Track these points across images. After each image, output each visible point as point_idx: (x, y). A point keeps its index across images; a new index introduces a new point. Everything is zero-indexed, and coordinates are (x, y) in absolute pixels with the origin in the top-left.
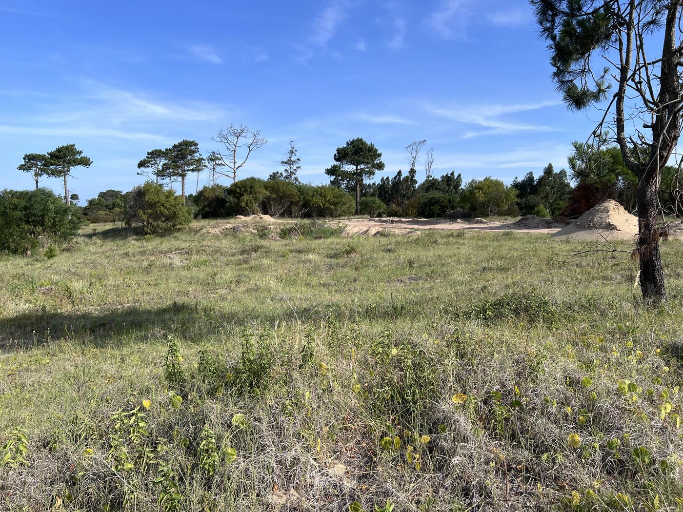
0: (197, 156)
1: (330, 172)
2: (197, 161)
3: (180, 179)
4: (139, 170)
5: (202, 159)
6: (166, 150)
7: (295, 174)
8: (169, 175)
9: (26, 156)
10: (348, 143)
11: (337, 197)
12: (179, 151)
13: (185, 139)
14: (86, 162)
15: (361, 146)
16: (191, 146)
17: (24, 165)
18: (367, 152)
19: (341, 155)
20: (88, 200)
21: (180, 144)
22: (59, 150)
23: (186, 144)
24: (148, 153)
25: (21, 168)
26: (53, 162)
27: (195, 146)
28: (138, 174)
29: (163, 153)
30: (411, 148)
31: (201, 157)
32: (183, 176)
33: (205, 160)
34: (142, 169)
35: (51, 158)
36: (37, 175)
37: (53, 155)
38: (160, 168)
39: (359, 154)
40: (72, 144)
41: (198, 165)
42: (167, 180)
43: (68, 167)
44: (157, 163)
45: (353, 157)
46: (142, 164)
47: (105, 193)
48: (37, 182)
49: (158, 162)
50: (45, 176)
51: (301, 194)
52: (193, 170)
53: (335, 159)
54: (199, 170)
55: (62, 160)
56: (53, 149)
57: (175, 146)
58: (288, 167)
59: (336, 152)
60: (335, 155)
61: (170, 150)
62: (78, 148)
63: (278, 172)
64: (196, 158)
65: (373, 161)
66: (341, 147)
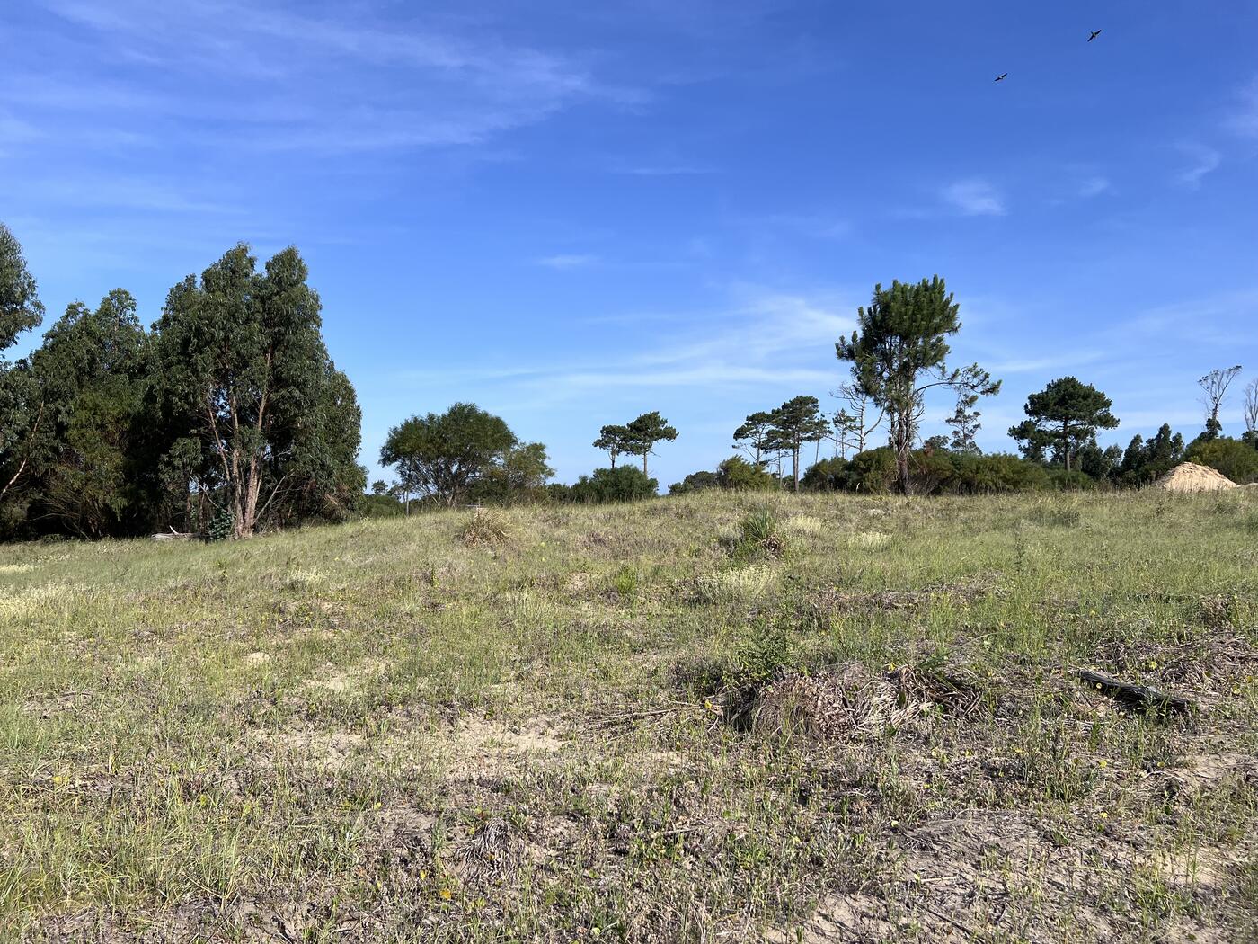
0: (817, 417)
1: (1018, 433)
2: (817, 424)
3: (791, 452)
4: (735, 443)
5: (825, 422)
6: (773, 411)
7: (971, 437)
8: (778, 447)
9: (604, 428)
10: (1049, 385)
11: (1018, 472)
12: (790, 412)
13: (799, 395)
14: (670, 434)
15: (1071, 390)
16: (807, 404)
17: (601, 441)
18: (1080, 399)
19: (1038, 405)
20: (671, 485)
21: (792, 403)
22: (640, 420)
23: (801, 403)
24: (748, 419)
25: (598, 443)
26: (632, 435)
27: (813, 403)
28: (734, 447)
29: (767, 416)
30: (1210, 381)
31: (824, 419)
32: (795, 447)
33: (829, 423)
34: (740, 440)
35: (631, 431)
36: (614, 452)
37: (633, 427)
38: (764, 437)
39: (1067, 403)
40: (656, 411)
41: (819, 431)
42: (773, 454)
43: (650, 442)
44: (758, 432)
45: (1056, 408)
46: (739, 434)
47: (693, 477)
48: (613, 462)
49: (760, 430)
50: (624, 453)
51: (957, 468)
52: (809, 439)
53: (1027, 412)
54: (818, 438)
55: (643, 433)
56: (633, 419)
57: (785, 406)
58: (958, 427)
59: (1028, 402)
60: (1026, 406)
61: (778, 411)
62: (662, 416)
63: (939, 437)
64: (816, 421)
65: (1091, 413)
66: (1036, 393)
